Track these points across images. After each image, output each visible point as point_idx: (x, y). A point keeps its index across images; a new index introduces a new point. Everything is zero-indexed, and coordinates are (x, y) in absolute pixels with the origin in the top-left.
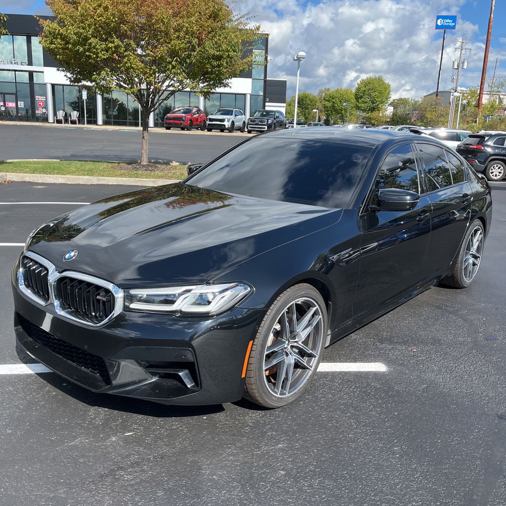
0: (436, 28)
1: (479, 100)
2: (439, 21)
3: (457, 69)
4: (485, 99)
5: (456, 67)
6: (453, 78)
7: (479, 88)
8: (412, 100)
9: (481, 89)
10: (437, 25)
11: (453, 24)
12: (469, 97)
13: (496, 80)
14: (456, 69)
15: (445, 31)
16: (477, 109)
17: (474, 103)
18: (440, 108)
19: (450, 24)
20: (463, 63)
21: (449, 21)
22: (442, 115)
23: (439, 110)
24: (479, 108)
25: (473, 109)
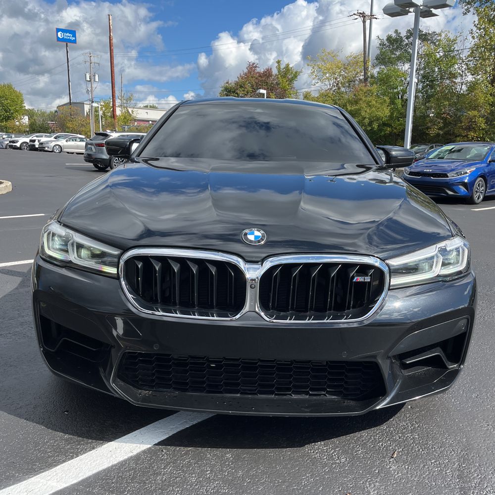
0: (58, 41)
1: (114, 111)
2: (59, 34)
3: (90, 81)
4: (118, 112)
5: (88, 79)
6: (88, 90)
7: (112, 100)
8: (38, 110)
9: (114, 101)
10: (58, 38)
11: (74, 38)
12: (104, 109)
13: (124, 94)
14: (88, 81)
15: (67, 44)
16: (113, 119)
17: (109, 114)
18: (79, 119)
19: (71, 38)
20: (94, 76)
21: (70, 35)
22: (82, 125)
23: (79, 120)
24: (115, 119)
25: (109, 120)
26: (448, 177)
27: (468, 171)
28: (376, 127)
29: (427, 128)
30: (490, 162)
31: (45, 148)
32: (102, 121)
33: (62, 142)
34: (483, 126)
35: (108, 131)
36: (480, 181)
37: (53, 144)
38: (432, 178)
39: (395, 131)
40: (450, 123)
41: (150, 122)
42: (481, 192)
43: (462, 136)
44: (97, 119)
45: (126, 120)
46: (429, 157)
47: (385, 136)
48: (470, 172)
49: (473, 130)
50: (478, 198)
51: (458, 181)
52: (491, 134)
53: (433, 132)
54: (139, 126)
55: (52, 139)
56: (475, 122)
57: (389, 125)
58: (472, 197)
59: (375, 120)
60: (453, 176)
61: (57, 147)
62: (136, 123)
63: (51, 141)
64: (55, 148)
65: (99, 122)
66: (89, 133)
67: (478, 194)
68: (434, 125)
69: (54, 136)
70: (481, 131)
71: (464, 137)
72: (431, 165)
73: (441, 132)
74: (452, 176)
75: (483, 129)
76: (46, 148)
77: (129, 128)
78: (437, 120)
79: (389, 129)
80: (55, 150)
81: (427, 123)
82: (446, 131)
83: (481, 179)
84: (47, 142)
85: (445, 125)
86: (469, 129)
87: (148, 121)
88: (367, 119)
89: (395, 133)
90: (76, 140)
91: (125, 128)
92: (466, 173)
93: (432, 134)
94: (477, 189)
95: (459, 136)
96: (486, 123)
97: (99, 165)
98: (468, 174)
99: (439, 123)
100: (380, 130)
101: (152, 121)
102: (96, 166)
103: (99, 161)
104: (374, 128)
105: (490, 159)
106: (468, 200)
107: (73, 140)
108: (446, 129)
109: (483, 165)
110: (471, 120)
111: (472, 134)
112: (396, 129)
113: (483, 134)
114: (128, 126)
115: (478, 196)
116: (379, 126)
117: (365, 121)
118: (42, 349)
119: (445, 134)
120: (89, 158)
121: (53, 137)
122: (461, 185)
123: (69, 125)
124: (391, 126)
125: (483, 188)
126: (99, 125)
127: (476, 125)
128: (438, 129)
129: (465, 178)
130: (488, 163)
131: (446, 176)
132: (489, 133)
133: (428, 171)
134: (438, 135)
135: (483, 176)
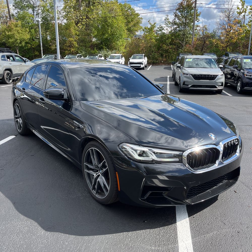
29: (50, 45)
34: (77, 45)
39: (33, 46)
43: (68, 50)
47: (28, 49)
49: (72, 47)
52: (80, 49)
53: (53, 47)
56: (73, 43)
59: (23, 41)
68: (53, 44)
70: (76, 48)
79: (30, 45)
81: (49, 43)
86: (70, 46)
88: (19, 40)
89: (33, 48)
93: (53, 49)
95: (66, 50)
100: (25, 46)
104: (23, 45)
110: (70, 42)
111: (72, 49)
112: (33, 45)
113: (77, 50)
116: (25, 44)
124: (30, 43)
127: (73, 45)
128: (55, 46)
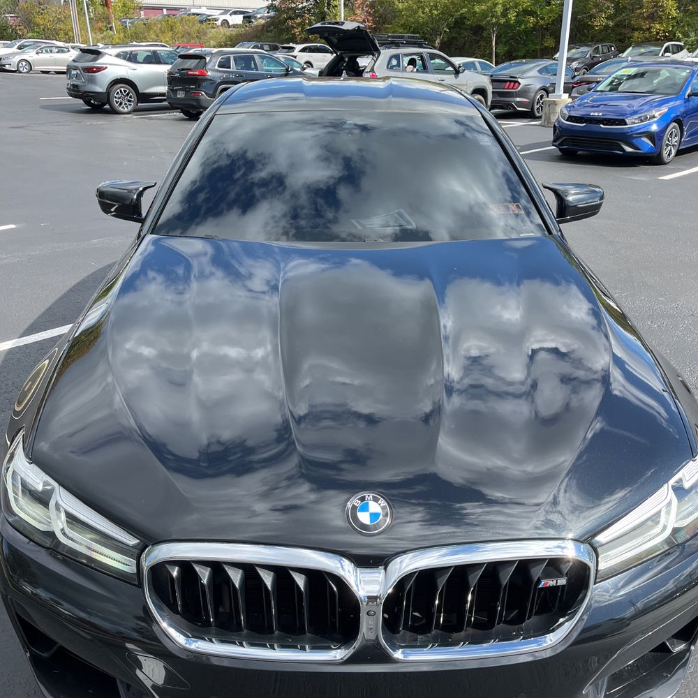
16: (106, 8)
18: (54, 9)
22: (60, 20)
23: (53, 12)
24: (109, 8)
25: (100, 9)
26: (626, 124)
27: (657, 114)
28: (513, 18)
29: (591, 17)
30: (689, 96)
31: (4, 65)
32: (89, 12)
33: (31, 55)
34: (674, 13)
35: (101, 45)
36: (674, 127)
37: (17, 59)
38: (602, 126)
39: (542, 22)
40: (625, 8)
41: (165, 11)
42: (673, 145)
43: (642, 29)
44: (81, 9)
45: (126, 9)
46: (598, 89)
47: (526, 32)
48: (659, 115)
49: (658, 19)
50: (669, 155)
51: (642, 131)
52: (684, 25)
53: (600, 22)
54: (147, 19)
55: (15, 49)
56: (662, 6)
57: (532, 13)
58: (660, 155)
59: (511, 7)
60: (635, 123)
61: (24, 63)
62: (142, 13)
63: (14, 54)
64: (20, 65)
65: (85, 13)
66: (70, 34)
67: (669, 148)
68: (601, 11)
69: (18, 44)
70: (671, 22)
71: (645, 31)
72: (598, 103)
73: (611, 24)
74: (632, 123)
75: (673, 18)
76: (7, 66)
77: (132, 23)
78: (605, 4)
79: (532, 20)
80: (21, 69)
81: (591, 9)
82: (619, 21)
83: (675, 124)
84: (8, 56)
85: (616, 11)
86: (652, 17)
87: (161, 9)
88: (500, 6)
89: (542, 26)
90: (51, 51)
91: (125, 22)
92: (654, 117)
93: (597, 26)
94: (669, 141)
95: (637, 29)
96: (678, 8)
97: (92, 102)
98: (656, 119)
99: (608, 8)
100: (519, 22)
101: (168, 9)
102: (88, 103)
103: (91, 96)
104: (509, 19)
105: (689, 92)
106: (653, 160)
107: (47, 51)
108: (618, 19)
109: (678, 103)
110: (657, 4)
111: (658, 26)
112: (543, 19)
113: (673, 26)
114: (130, 19)
115: (668, 152)
116: (517, 16)
117: (497, 9)
118: (28, 654)
119: (617, 25)
120: (75, 91)
121: (16, 47)
122: (645, 137)
123: (38, 20)
124: (536, 13)
125: (677, 139)
126: (86, 20)
127: (663, 11)
128: (607, 18)
129: (651, 125)
130: (686, 97)
131: (623, 122)
132: (682, 24)
133: (597, 114)
134: (607, 27)
135: (678, 121)
